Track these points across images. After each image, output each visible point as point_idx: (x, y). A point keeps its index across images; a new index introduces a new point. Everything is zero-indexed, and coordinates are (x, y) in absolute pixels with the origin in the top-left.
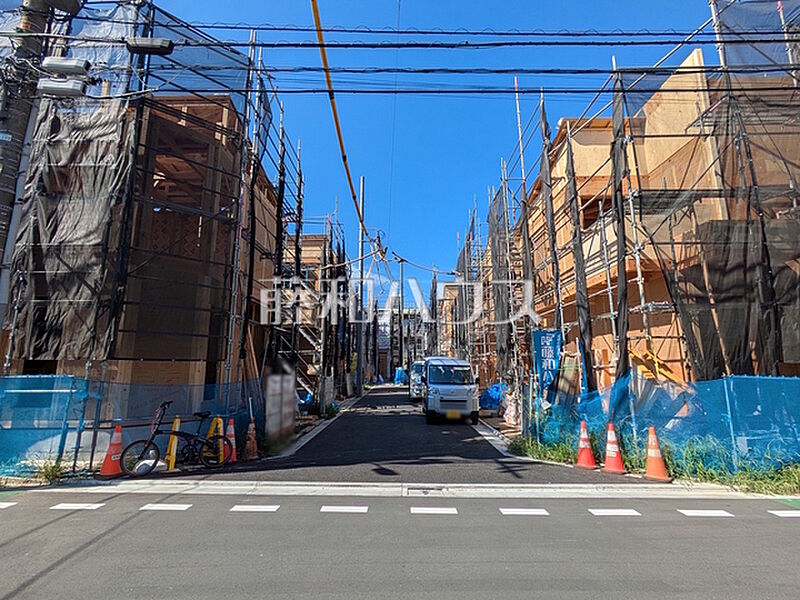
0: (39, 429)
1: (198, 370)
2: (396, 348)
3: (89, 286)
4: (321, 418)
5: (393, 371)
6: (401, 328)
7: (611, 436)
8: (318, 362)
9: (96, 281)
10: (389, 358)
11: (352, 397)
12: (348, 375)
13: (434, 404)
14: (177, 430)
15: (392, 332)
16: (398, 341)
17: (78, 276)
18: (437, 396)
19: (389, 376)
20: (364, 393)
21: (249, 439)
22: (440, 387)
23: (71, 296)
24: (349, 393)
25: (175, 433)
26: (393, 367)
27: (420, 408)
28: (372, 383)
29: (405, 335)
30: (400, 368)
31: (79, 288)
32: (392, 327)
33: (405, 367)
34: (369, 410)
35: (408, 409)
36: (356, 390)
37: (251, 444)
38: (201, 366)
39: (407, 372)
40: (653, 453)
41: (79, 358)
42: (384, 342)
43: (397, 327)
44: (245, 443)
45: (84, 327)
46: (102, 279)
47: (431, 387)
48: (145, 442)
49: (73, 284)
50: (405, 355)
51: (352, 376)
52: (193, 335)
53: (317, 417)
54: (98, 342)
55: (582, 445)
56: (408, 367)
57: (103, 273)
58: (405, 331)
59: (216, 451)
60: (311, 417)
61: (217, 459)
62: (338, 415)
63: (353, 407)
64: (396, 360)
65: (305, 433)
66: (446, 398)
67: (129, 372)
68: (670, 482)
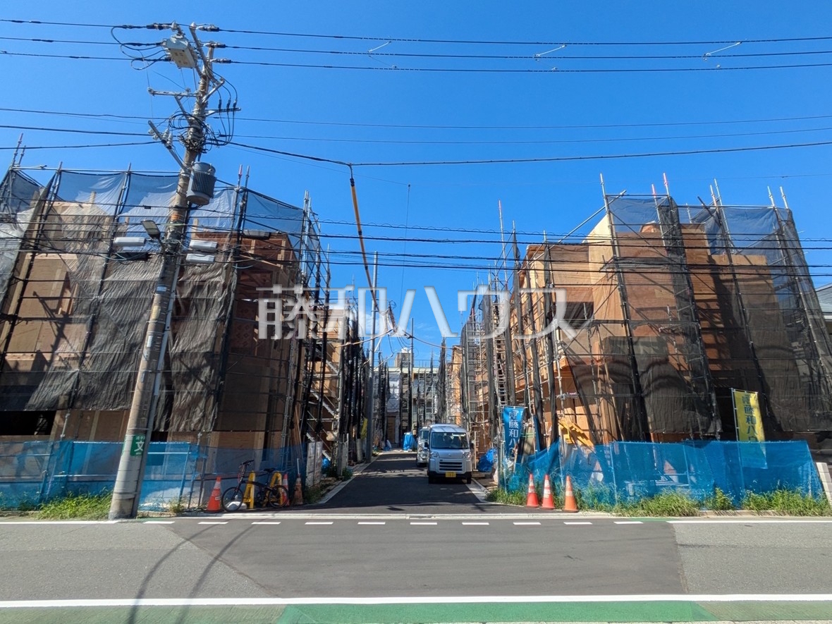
0: (154, 481)
1: (260, 437)
2: (406, 411)
3: (201, 381)
4: (338, 479)
5: (402, 436)
6: (410, 390)
7: (547, 484)
8: (336, 429)
9: (206, 378)
10: (398, 422)
11: (361, 462)
12: (358, 441)
13: (436, 467)
14: (254, 480)
15: (401, 394)
16: (408, 403)
17: (194, 373)
18: (438, 460)
19: (397, 441)
20: (373, 459)
21: (297, 489)
22: (440, 452)
23: (189, 387)
24: (359, 457)
25: (253, 483)
26: (403, 431)
27: (425, 472)
28: (379, 448)
29: (414, 396)
30: (408, 434)
31: (194, 383)
32: (401, 389)
33: (414, 432)
34: (380, 474)
35: (415, 472)
36: (367, 456)
37: (298, 493)
38: (262, 434)
39: (415, 437)
40: (568, 493)
41: (194, 430)
42: (392, 405)
43: (406, 389)
44: (294, 493)
45: (198, 408)
46: (210, 376)
47: (433, 451)
48: (236, 488)
49: (190, 381)
50: (414, 418)
51: (362, 441)
52: (258, 413)
53: (335, 479)
54: (207, 419)
55: (530, 491)
56: (417, 433)
57: (211, 373)
58: (415, 391)
59: (278, 497)
60: (330, 479)
61: (278, 502)
62: (352, 478)
63: (365, 470)
64: (405, 424)
65: (329, 491)
66: (445, 460)
67: (217, 439)
68: (577, 512)
